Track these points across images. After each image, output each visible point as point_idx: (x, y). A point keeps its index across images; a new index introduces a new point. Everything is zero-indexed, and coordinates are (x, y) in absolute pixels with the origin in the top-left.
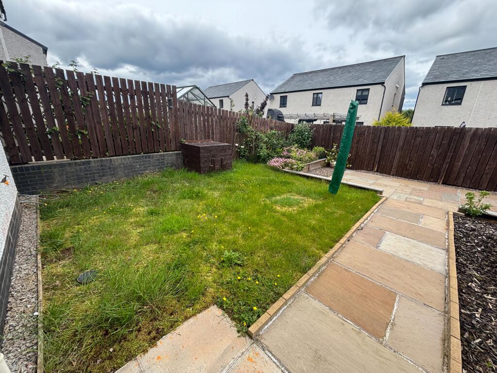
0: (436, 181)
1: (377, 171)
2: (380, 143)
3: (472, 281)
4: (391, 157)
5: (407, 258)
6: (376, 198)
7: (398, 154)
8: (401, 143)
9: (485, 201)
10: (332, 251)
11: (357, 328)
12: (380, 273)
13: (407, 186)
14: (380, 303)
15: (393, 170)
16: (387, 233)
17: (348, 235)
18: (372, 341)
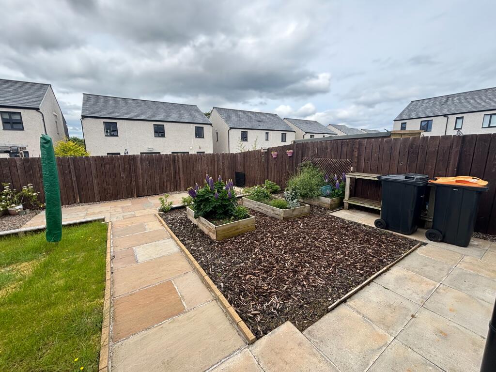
0: (132, 196)
1: (81, 202)
2: (73, 174)
3: (191, 246)
4: (89, 185)
5: (159, 256)
6: (103, 226)
7: (95, 182)
8: (94, 171)
9: (169, 200)
10: (107, 292)
11: (170, 320)
12: (153, 277)
13: (115, 207)
14: (168, 294)
15: (97, 196)
16: (134, 248)
17: (108, 269)
18: (182, 317)
